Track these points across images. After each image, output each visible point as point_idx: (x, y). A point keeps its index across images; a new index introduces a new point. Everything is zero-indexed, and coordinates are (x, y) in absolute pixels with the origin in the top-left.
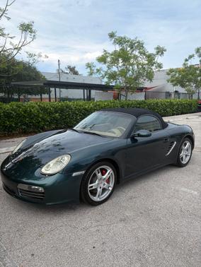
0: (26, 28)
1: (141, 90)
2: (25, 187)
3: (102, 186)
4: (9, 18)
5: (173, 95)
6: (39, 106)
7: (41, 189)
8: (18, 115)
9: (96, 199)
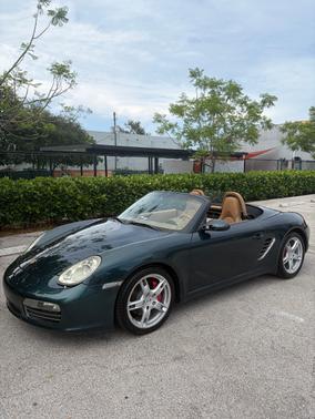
0: (60, 70)
1: (238, 156)
2: (34, 304)
3: (151, 305)
4: (35, 58)
5: (290, 164)
6: (77, 183)
7: (56, 307)
8: (45, 197)
9: (140, 324)
